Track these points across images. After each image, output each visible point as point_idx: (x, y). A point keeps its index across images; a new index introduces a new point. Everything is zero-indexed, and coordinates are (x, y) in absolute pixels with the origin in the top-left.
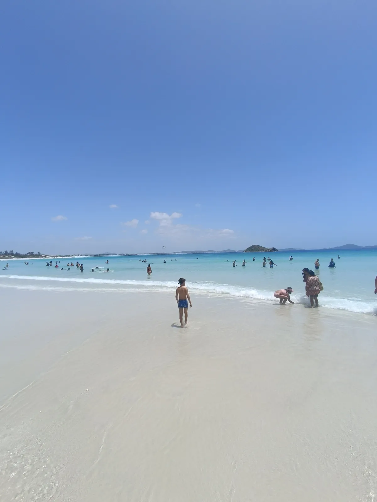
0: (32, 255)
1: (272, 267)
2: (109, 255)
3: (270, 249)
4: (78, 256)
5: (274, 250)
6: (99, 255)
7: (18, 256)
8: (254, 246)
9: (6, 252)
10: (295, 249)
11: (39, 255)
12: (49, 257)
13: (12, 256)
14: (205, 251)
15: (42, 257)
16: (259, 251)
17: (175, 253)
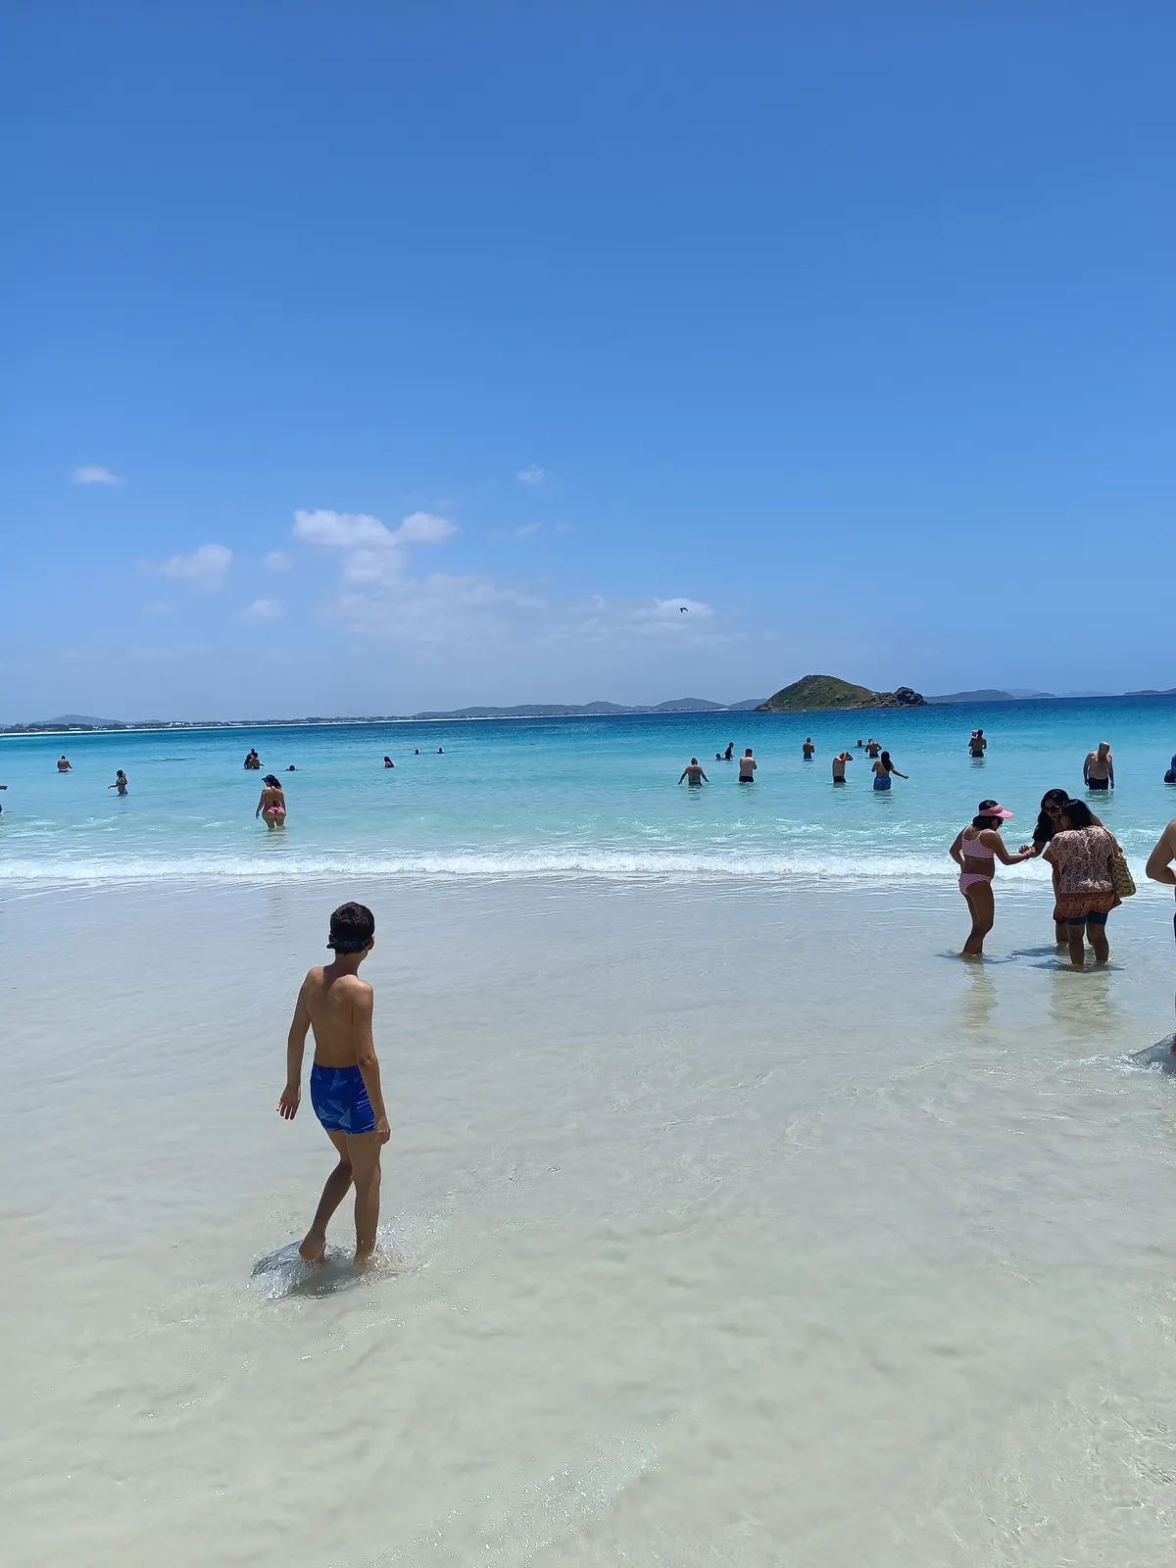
1: (882, 784)
2: (84, 727)
3: (888, 695)
5: (907, 699)
6: (32, 727)
8: (809, 680)
10: (1004, 694)
14: (577, 708)
16: (832, 703)
17: (423, 716)
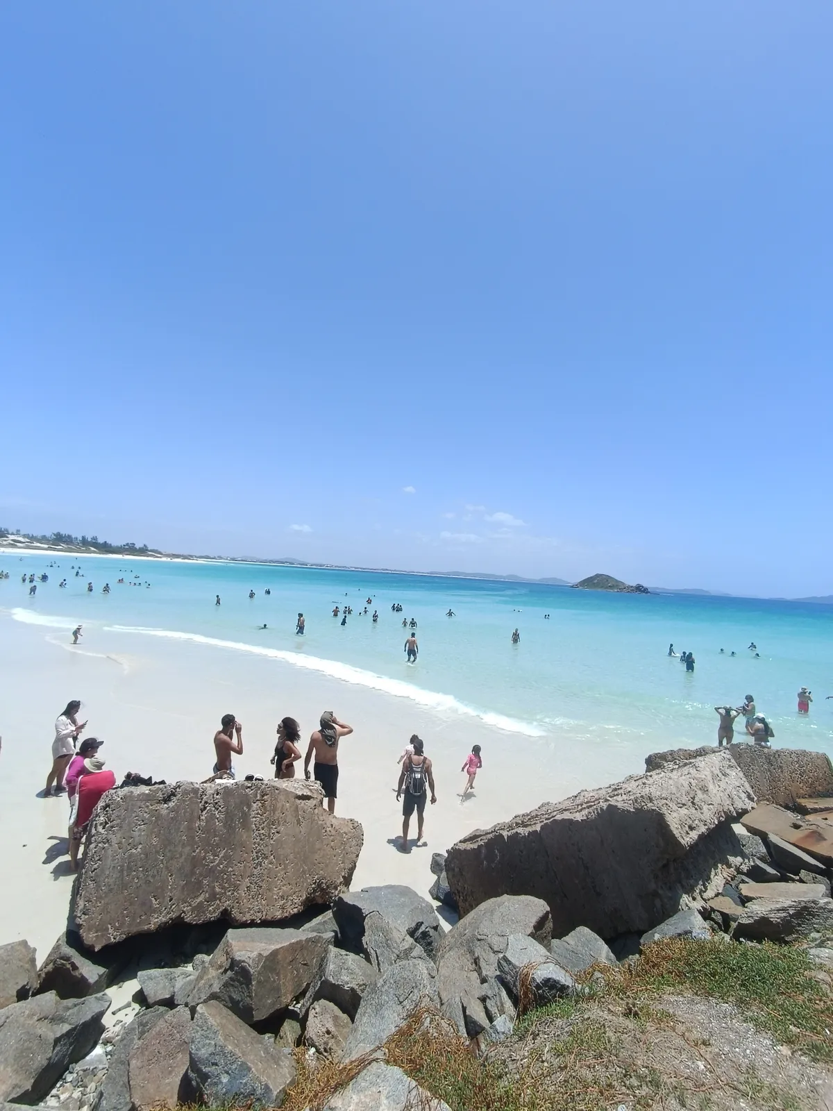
0: (130, 549)
2: (291, 563)
3: (632, 587)
4: (227, 559)
5: (640, 589)
7: (106, 548)
8: (597, 576)
9: (83, 538)
11: (143, 551)
12: (160, 557)
13: (93, 549)
14: (501, 577)
15: (148, 556)
16: (606, 588)
